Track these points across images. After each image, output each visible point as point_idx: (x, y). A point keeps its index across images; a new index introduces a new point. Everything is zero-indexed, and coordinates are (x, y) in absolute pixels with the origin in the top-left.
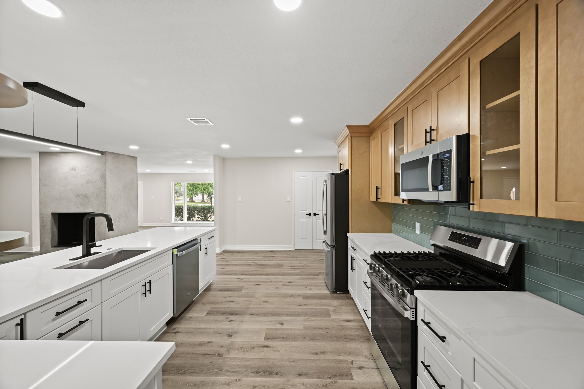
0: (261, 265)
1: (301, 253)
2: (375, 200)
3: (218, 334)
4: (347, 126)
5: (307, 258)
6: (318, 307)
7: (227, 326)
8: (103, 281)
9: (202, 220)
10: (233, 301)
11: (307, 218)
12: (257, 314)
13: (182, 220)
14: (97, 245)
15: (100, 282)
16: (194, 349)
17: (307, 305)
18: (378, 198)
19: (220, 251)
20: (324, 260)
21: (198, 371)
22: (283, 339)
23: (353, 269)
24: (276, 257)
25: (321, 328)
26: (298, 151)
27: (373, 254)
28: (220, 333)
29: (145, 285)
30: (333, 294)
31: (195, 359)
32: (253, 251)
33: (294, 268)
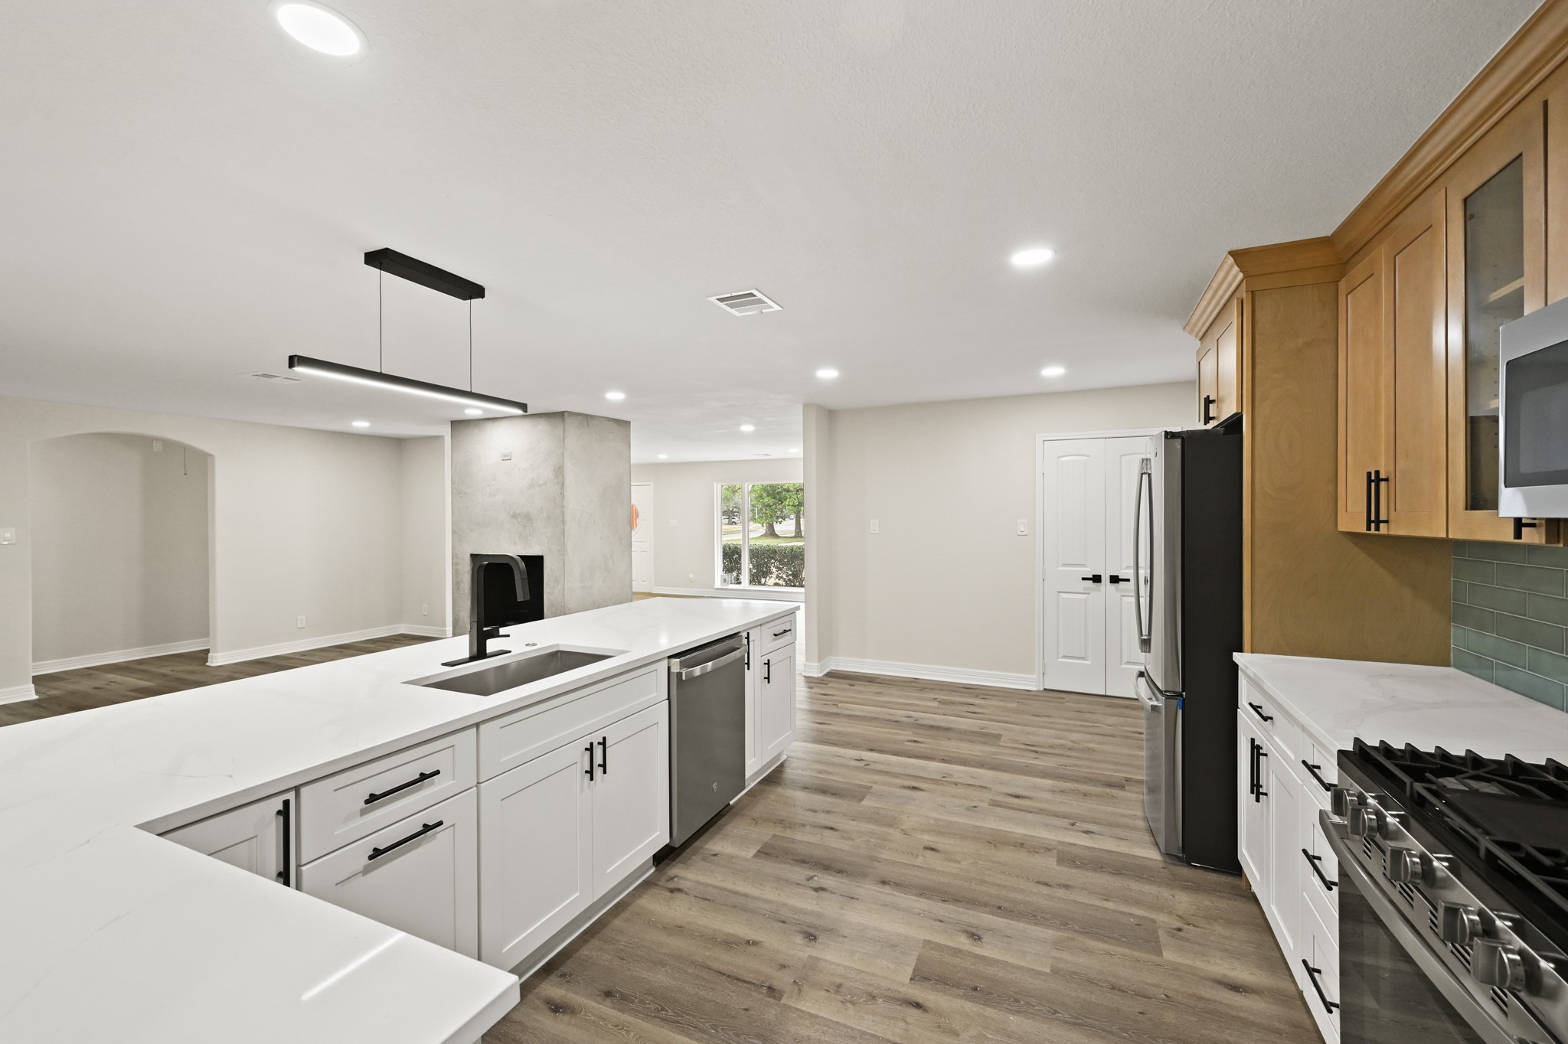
0: (932, 727)
1: (1063, 703)
2: (1363, 529)
3: (778, 921)
4: (1232, 253)
5: (1086, 721)
6: (1110, 905)
7: (804, 903)
8: (482, 727)
9: (789, 583)
10: (833, 826)
11: (1085, 588)
12: (898, 885)
13: (740, 583)
14: (501, 634)
15: (475, 729)
16: (708, 954)
17: (1073, 887)
18: (1378, 522)
19: (821, 672)
20: (1144, 736)
21: (708, 1024)
22: (975, 993)
23: (1258, 790)
24: (981, 706)
25: (1119, 990)
26: (1053, 372)
27: (1351, 749)
28: (784, 922)
29: (590, 749)
30: (1174, 865)
31: (707, 985)
32: (910, 682)
33: (1036, 752)
